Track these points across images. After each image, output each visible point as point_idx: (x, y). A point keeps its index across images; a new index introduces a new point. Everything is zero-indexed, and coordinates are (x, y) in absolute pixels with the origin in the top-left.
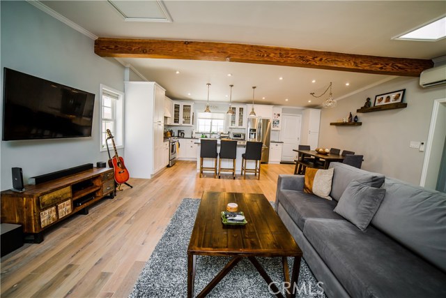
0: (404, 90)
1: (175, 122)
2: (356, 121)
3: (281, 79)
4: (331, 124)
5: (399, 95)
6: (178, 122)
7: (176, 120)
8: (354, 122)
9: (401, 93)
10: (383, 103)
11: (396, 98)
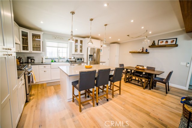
0: (176, 39)
1: (24, 49)
2: (146, 51)
3: (132, 21)
4: (130, 52)
5: (174, 41)
6: (27, 49)
7: (25, 48)
8: (145, 52)
9: (175, 40)
10: (164, 43)
11: (172, 42)
